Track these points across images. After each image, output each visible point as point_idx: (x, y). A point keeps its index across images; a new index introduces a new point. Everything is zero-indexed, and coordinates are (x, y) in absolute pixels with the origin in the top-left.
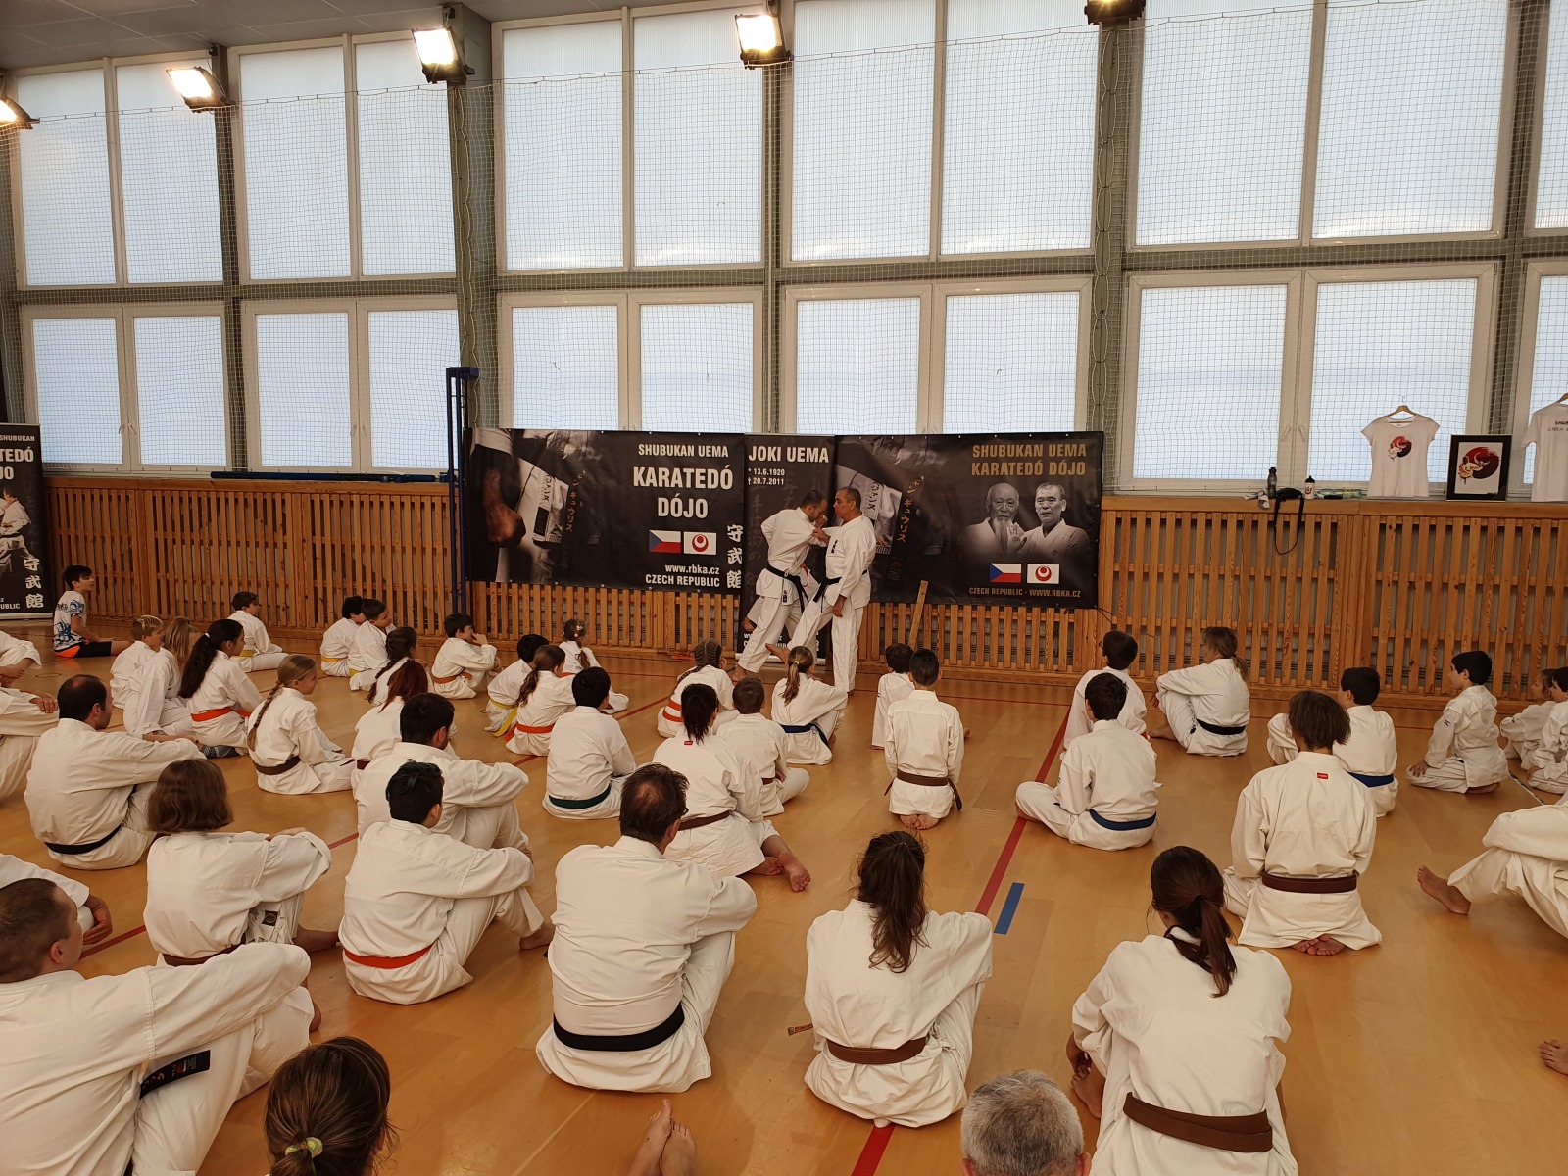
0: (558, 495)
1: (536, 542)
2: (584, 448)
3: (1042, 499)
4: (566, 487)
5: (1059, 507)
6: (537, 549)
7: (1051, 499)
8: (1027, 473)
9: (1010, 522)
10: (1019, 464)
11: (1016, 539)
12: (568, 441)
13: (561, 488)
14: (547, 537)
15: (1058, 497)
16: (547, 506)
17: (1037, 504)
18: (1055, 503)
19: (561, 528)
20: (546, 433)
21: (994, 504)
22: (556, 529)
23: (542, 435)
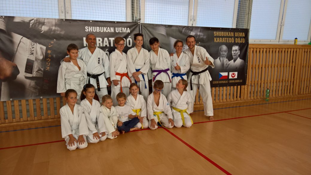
0: (39, 52)
1: (27, 78)
2: (54, 28)
3: (234, 51)
4: (44, 48)
5: (238, 53)
6: (28, 82)
7: (236, 50)
8: (230, 42)
9: (225, 58)
10: (228, 38)
11: (227, 64)
12: (43, 24)
13: (41, 48)
14: (34, 74)
15: (238, 50)
16: (32, 58)
17: (233, 52)
18: (237, 52)
19: (42, 69)
20: (29, 19)
21: (221, 52)
22: (39, 70)
23: (27, 20)
